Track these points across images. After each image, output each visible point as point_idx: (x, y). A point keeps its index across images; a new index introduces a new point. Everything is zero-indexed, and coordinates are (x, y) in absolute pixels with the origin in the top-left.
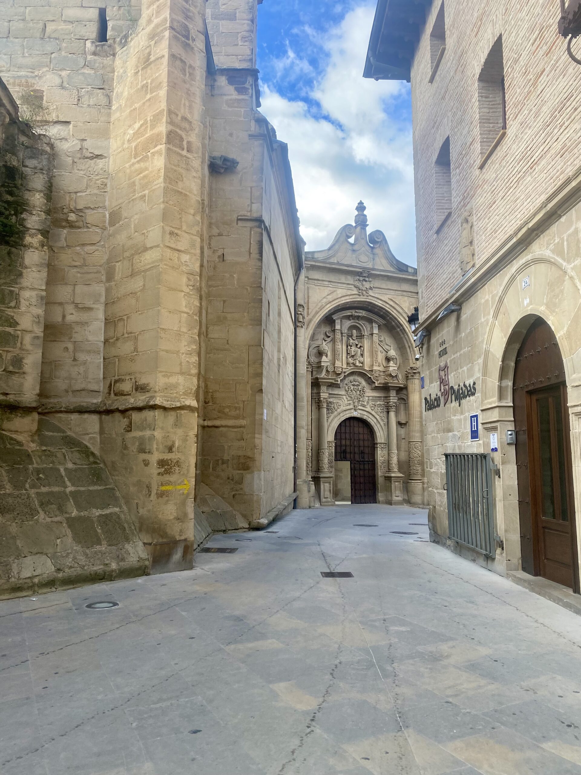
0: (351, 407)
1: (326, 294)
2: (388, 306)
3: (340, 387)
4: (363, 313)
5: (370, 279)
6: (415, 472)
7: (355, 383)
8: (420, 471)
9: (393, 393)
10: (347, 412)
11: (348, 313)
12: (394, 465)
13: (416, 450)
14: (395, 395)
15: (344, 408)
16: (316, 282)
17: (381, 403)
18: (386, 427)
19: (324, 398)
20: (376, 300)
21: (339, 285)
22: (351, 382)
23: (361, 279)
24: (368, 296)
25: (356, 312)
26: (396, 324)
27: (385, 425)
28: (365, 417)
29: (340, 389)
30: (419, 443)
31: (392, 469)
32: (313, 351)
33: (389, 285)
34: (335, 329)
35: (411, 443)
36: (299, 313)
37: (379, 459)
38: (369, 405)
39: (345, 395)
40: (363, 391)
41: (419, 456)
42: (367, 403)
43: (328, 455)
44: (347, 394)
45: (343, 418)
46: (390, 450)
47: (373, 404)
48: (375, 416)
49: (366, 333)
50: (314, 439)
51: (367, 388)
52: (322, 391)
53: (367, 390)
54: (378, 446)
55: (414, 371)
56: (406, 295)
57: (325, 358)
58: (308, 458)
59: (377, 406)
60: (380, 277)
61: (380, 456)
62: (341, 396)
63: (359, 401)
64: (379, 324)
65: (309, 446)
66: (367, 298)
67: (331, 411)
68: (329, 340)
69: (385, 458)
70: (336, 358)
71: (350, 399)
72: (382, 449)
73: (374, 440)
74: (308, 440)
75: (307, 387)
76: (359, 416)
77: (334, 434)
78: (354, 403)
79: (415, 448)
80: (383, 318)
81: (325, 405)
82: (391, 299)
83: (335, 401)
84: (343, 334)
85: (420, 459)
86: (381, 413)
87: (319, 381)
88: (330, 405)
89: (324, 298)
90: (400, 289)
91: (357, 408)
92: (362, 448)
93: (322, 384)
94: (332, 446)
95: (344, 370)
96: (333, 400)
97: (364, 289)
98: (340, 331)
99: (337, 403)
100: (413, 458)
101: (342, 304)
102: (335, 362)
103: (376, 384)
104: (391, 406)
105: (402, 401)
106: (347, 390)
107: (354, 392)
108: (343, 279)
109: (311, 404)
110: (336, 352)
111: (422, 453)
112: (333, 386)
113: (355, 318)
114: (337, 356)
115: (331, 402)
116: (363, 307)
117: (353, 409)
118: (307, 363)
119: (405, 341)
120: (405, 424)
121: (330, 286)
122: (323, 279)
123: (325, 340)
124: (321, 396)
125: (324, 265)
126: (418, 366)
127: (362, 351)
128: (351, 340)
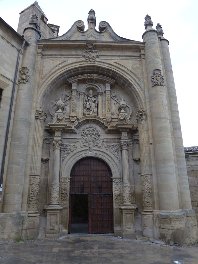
0: (87, 148)
1: (58, 63)
2: (113, 67)
3: (76, 133)
4: (95, 76)
5: (96, 50)
6: (146, 204)
7: (90, 129)
8: (151, 203)
9: (125, 134)
10: (82, 153)
11: (82, 77)
12: (126, 198)
14: (127, 136)
15: (80, 150)
16: (50, 57)
17: (116, 144)
18: (121, 164)
19: (56, 141)
20: (102, 64)
21: (70, 56)
22: (87, 129)
23: (88, 50)
24: (94, 62)
25: (88, 76)
26: (123, 80)
28: (100, 156)
29: (76, 135)
30: (149, 176)
31: (125, 202)
32: (54, 107)
33: (114, 53)
34: (71, 90)
35: (142, 177)
36: (23, 73)
37: (114, 192)
38: (104, 146)
39: (81, 139)
40: (98, 135)
41: (150, 189)
42: (101, 144)
43: (59, 190)
44: (82, 138)
45: (78, 157)
46: (124, 184)
47: (107, 145)
48: (110, 155)
49: (101, 91)
50: (50, 175)
51: (101, 132)
52: (56, 136)
53: (101, 134)
54: (113, 181)
55: (140, 113)
56: (129, 59)
57: (60, 110)
58: (31, 193)
59: (111, 146)
60: (105, 48)
61: (115, 189)
62: (77, 140)
63: (94, 143)
64: (109, 83)
65: (33, 181)
66: (94, 63)
67: (68, 152)
68: (68, 98)
69: (120, 191)
70: (72, 110)
71: (85, 141)
72: (117, 183)
73: (112, 176)
74: (33, 176)
75: (36, 132)
76: (94, 155)
77: (70, 171)
78: (89, 145)
79: (146, 181)
80: (113, 78)
81: (58, 147)
82: (116, 63)
83: (71, 144)
84: (80, 94)
85: (151, 191)
86: (115, 152)
87: (52, 128)
88: (66, 147)
89: (57, 66)
90: (124, 55)
91: (93, 149)
92: (100, 183)
93: (55, 130)
94: (67, 182)
95: (79, 119)
96: (70, 144)
97: (91, 57)
98: (76, 91)
99: (74, 145)
100: (144, 191)
101: (73, 69)
102: (70, 113)
103: (109, 129)
104: (123, 145)
105: (137, 142)
106: (83, 134)
107: (89, 136)
108: (73, 53)
109: (42, 146)
110: (72, 106)
111: (153, 186)
112: (69, 132)
113: (90, 81)
114: (73, 109)
115: (67, 145)
116: (94, 71)
117: (88, 149)
118: (37, 113)
119: (133, 93)
120: (139, 161)
121: (61, 58)
122: (56, 54)
123: (65, 99)
124: (55, 140)
125: (54, 43)
126: (145, 110)
127: (97, 104)
128: (89, 98)
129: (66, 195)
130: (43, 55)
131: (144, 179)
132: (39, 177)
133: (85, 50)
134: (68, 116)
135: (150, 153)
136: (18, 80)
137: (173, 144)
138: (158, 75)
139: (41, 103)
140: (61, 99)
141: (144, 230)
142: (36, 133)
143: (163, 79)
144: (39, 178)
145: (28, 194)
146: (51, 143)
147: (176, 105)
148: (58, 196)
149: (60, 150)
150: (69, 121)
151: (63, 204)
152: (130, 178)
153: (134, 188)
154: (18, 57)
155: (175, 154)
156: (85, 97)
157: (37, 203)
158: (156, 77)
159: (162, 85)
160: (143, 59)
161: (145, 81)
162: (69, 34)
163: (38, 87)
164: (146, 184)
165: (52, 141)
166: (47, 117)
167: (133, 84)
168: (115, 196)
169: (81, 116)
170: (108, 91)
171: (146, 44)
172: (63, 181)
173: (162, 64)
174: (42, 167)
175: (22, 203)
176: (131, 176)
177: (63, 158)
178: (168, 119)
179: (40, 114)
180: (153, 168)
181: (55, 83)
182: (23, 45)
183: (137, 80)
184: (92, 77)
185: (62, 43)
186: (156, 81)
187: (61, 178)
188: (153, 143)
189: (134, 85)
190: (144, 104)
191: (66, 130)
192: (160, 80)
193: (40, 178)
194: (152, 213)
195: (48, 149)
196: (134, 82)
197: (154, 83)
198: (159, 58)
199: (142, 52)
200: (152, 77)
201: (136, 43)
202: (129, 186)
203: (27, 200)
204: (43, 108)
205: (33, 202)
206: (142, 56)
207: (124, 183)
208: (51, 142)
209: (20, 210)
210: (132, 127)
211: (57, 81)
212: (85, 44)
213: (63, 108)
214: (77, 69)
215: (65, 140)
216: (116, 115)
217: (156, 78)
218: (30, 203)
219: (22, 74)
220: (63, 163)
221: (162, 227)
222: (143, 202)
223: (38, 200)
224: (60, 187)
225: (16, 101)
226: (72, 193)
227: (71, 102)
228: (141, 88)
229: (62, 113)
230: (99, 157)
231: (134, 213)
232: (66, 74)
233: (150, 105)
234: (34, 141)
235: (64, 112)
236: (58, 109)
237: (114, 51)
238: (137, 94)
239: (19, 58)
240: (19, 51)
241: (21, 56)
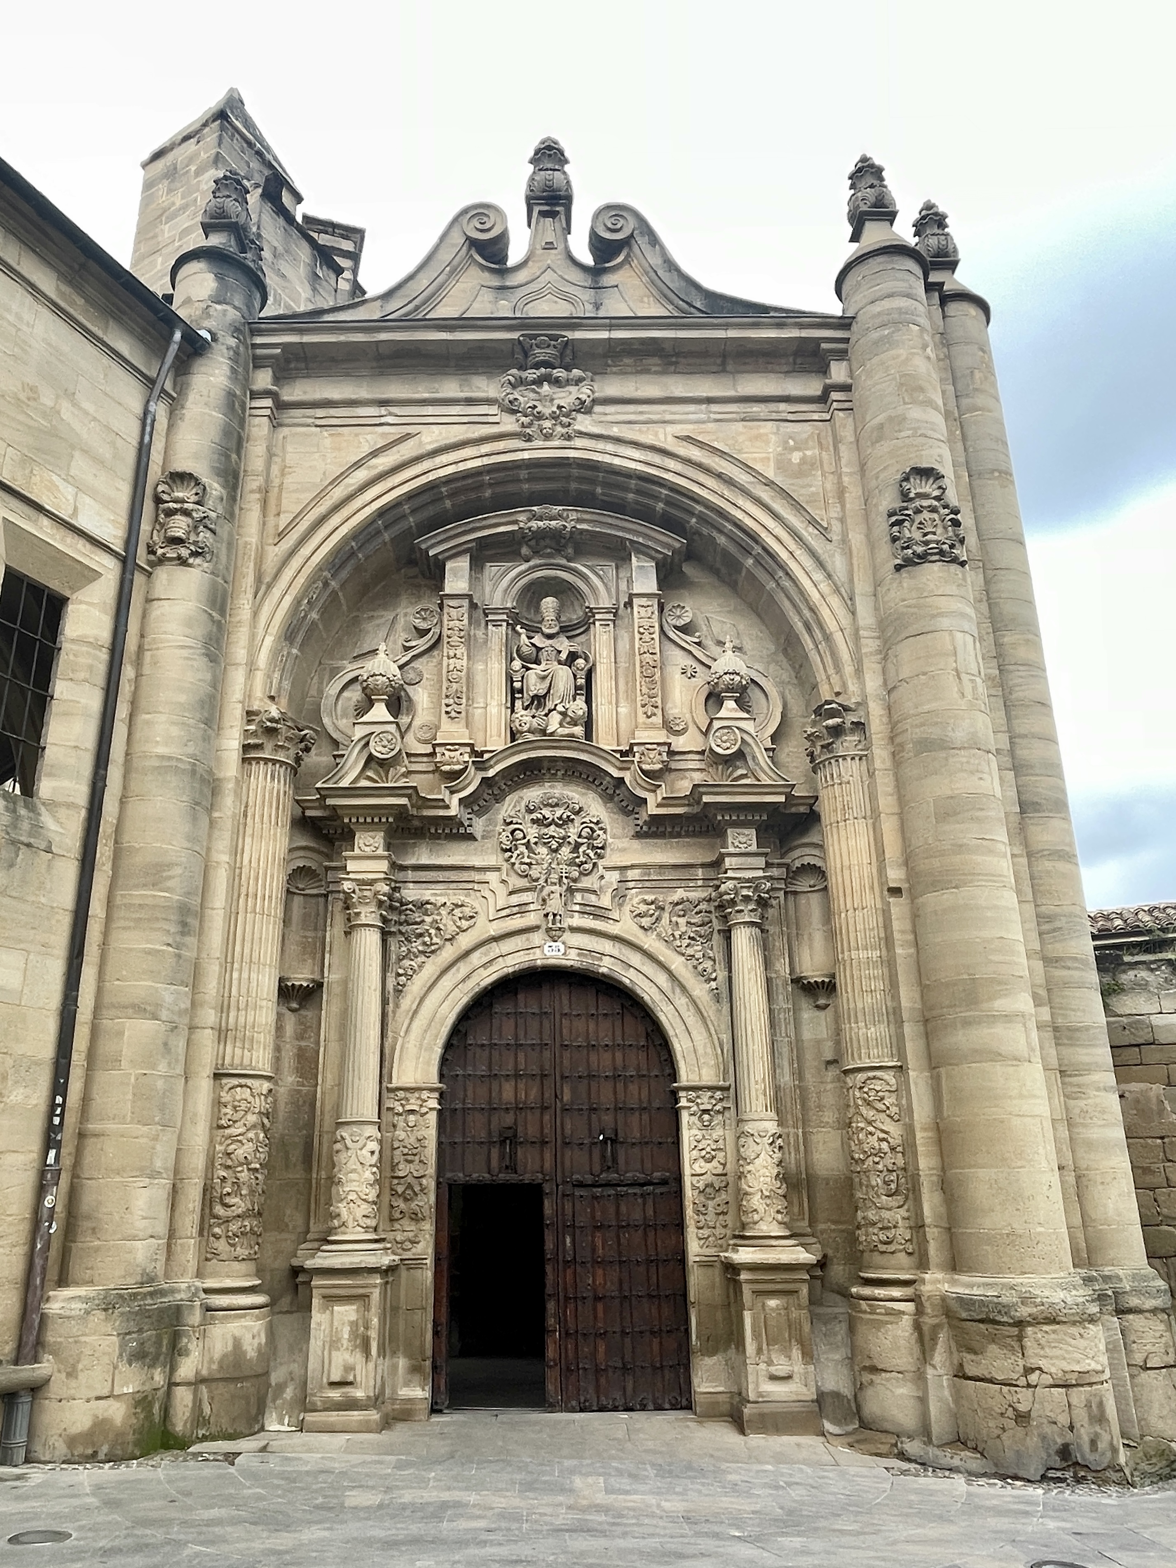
0: (532, 919)
1: (366, 450)
2: (671, 464)
3: (471, 837)
4: (570, 519)
5: (576, 372)
6: (877, 1236)
7: (546, 812)
8: (903, 1233)
9: (742, 840)
10: (506, 946)
11: (500, 524)
12: (756, 1201)
13: (870, 1114)
14: (754, 848)
15: (494, 929)
16: (320, 413)
17: (694, 895)
18: (726, 1008)
19: (361, 882)
20: (610, 447)
21: (430, 410)
22: (530, 810)
23: (531, 374)
24: (569, 438)
25: (534, 517)
26: (731, 538)
27: (717, 998)
28: (605, 966)
29: (473, 845)
30: (889, 1076)
31: (756, 1223)
32: (346, 694)
33: (678, 386)
34: (442, 598)
35: (849, 1081)
36: (175, 506)
37: (687, 1171)
38: (627, 908)
39: (498, 869)
40: (594, 848)
41: (893, 1149)
42: (613, 897)
43: (376, 1156)
44: (505, 866)
45: (484, 973)
46: (742, 1121)
47: (645, 902)
48: (662, 959)
49: (606, 602)
50: (327, 1078)
51: (609, 831)
52: (357, 851)
53: (610, 840)
54: (683, 1103)
55: (831, 722)
56: (762, 416)
57: (380, 712)
58: (223, 1173)
59: (668, 908)
60: (627, 361)
61: (695, 1153)
62: (477, 877)
63: (571, 891)
64: (653, 553)
65: (235, 1107)
66: (567, 443)
67: (424, 944)
68: (422, 644)
69: (724, 1165)
70: (444, 709)
71: (523, 883)
72: (706, 1117)
73: (674, 1076)
74: (235, 1081)
75: (249, 831)
76: (572, 960)
77: (438, 1051)
78: (544, 900)
79: (868, 1104)
80: (670, 524)
81: (368, 914)
82: (688, 439)
83: (442, 900)
84: (490, 617)
85: (900, 1162)
86: (689, 938)
87: (334, 808)
88: (417, 916)
89: (357, 465)
90: (731, 393)
91: (565, 925)
92: (608, 1119)
93: (354, 820)
94: (424, 1110)
95: (486, 756)
96: (436, 895)
97: (547, 411)
98: (466, 603)
99: (457, 906)
100: (863, 1161)
101: (449, 480)
102: (438, 727)
103: (652, 809)
104: (733, 902)
105: (812, 883)
106: (507, 845)
107: (544, 850)
108: (450, 388)
109: (279, 911)
110: (445, 684)
111: (910, 1130)
112: (433, 831)
113: (546, 547)
114: (451, 701)
115: (421, 906)
116: (566, 491)
117: (538, 927)
118: (252, 727)
119: (786, 605)
120: (829, 987)
121: (383, 420)
122: (353, 397)
123: (407, 649)
124: (351, 876)
125: (342, 338)
126: (853, 700)
127: (582, 674)
128: (538, 640)
129: (417, 1189)
130: (281, 406)
131: (858, 1094)
132: (266, 1086)
133: (514, 371)
134: (426, 742)
135: (888, 941)
136: (148, 546)
137: (1019, 892)
138: (925, 503)
139: (277, 675)
140: (382, 647)
141: (869, 1392)
142: (248, 840)
143: (956, 523)
144: (264, 1092)
145: (206, 1178)
146: (332, 892)
147: (1036, 668)
148: (372, 1195)
149: (385, 935)
150: (433, 772)
151: (399, 1238)
152: (777, 1089)
153: (802, 1148)
154: (146, 419)
155: (1037, 946)
156: (519, 634)
157: (255, 1233)
158: (918, 511)
159: (955, 560)
160: (841, 414)
161: (857, 538)
162: (423, 281)
163: (259, 580)
164: (870, 1123)
165: (338, 882)
166: (307, 750)
167: (784, 555)
168: (696, 1192)
169: (497, 741)
170: (644, 601)
171: (854, 327)
172: (401, 1110)
173: (950, 441)
174: (279, 1028)
175: (172, 1234)
176: (786, 1078)
177: (399, 975)
178: (989, 752)
179: (271, 732)
180: (908, 1029)
181: (348, 559)
182: (173, 348)
183: (809, 534)
184: (553, 523)
185: (383, 336)
186: (917, 535)
187: (389, 1090)
188: (904, 886)
189: (792, 565)
190: (848, 669)
191: (416, 823)
192: (939, 531)
193: (270, 1091)
194: (908, 1291)
195: (316, 929)
196: (792, 546)
197: (908, 547)
198: (930, 403)
199: (838, 372)
200: (890, 515)
201: (802, 326)
202: (773, 1135)
203: (196, 1217)
204: (284, 701)
205: (234, 1227)
206: (834, 396)
207: (745, 1117)
208: (332, 887)
209: (160, 1272)
210: (782, 799)
211: (360, 548)
212: (515, 335)
213: (399, 699)
214: (470, 481)
215: (410, 875)
216: (692, 730)
217: (919, 518)
218: (217, 1230)
219: (170, 513)
220: (397, 1006)
221: (971, 1370)
222: (859, 1227)
223: (260, 1214)
224: (380, 1142)
225: (138, 663)
226: (449, 1175)
227: (440, 663)
228: (829, 576)
229: (392, 728)
230: (603, 970)
231: (804, 1290)
232: (413, 511)
233: (884, 671)
234: (240, 885)
235: (404, 720)
236: (371, 704)
237: (675, 373)
238: (807, 613)
239: (149, 421)
240: (150, 382)
241: (160, 410)
